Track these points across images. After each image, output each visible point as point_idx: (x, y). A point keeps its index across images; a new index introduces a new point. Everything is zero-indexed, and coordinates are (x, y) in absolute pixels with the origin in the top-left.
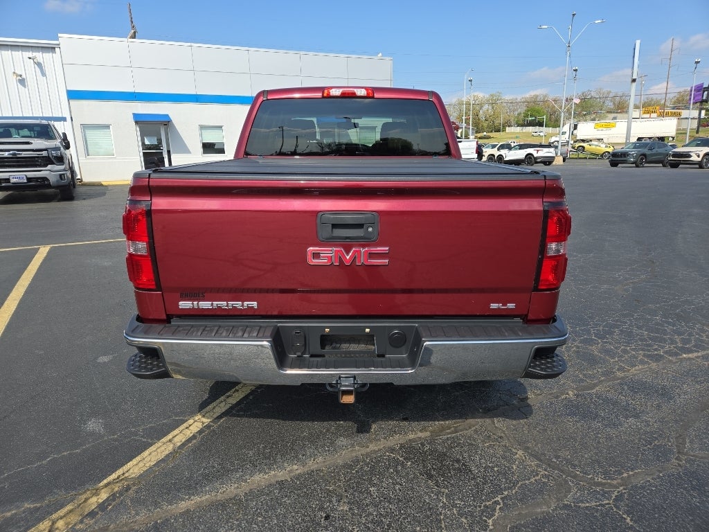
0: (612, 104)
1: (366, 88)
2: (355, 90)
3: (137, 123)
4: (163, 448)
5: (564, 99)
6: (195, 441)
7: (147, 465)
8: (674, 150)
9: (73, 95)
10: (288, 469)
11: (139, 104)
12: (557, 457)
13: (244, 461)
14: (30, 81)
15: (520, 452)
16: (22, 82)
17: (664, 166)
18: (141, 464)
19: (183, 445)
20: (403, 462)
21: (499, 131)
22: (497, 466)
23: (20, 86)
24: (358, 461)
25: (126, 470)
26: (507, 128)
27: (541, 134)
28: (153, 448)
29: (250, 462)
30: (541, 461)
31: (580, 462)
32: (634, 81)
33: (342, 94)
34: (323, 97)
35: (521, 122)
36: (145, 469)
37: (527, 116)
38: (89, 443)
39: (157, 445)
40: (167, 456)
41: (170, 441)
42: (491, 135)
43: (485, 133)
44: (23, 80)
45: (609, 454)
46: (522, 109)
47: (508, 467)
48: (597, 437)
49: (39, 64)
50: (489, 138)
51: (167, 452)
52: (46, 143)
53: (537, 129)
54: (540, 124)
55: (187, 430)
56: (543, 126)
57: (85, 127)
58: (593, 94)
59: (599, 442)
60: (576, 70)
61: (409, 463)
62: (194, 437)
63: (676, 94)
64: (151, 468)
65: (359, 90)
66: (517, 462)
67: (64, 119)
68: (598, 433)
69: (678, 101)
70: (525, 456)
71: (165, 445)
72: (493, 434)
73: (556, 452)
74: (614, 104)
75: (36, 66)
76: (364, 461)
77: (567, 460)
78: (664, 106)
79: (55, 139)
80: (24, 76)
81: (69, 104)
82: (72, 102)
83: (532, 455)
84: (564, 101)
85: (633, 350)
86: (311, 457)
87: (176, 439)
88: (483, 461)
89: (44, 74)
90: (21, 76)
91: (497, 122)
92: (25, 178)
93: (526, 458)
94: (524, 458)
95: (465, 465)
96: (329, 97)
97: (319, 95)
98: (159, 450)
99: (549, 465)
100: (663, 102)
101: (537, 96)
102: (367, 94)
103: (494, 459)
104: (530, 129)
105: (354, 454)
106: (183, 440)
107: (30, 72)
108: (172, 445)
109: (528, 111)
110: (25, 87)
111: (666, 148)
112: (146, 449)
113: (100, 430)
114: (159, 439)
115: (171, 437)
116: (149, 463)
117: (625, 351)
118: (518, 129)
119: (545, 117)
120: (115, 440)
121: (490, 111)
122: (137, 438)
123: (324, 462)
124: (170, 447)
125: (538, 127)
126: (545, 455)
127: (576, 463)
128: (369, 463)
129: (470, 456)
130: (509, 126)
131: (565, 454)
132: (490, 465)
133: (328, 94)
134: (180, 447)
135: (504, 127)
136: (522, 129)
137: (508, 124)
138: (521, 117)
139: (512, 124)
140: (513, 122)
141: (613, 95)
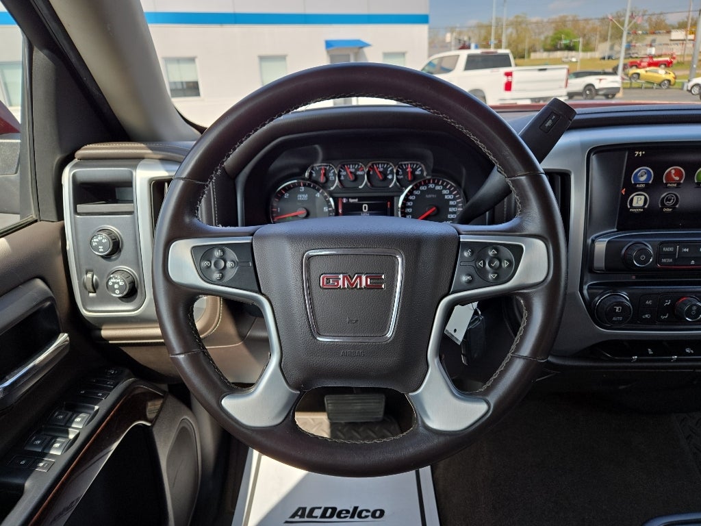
21: (523, 57)
26: (532, 54)
27: (573, 59)
35: (548, 47)
46: (550, 33)
54: (575, 49)
56: (578, 50)
74: (650, 25)
91: (520, 48)
101: (566, 17)
118: (546, 55)
121: (513, 35)
130: (534, 52)
135: (529, 53)
136: (549, 55)
137: (533, 49)
138: (549, 41)
139: (537, 49)
140: (538, 46)
141: (650, 13)
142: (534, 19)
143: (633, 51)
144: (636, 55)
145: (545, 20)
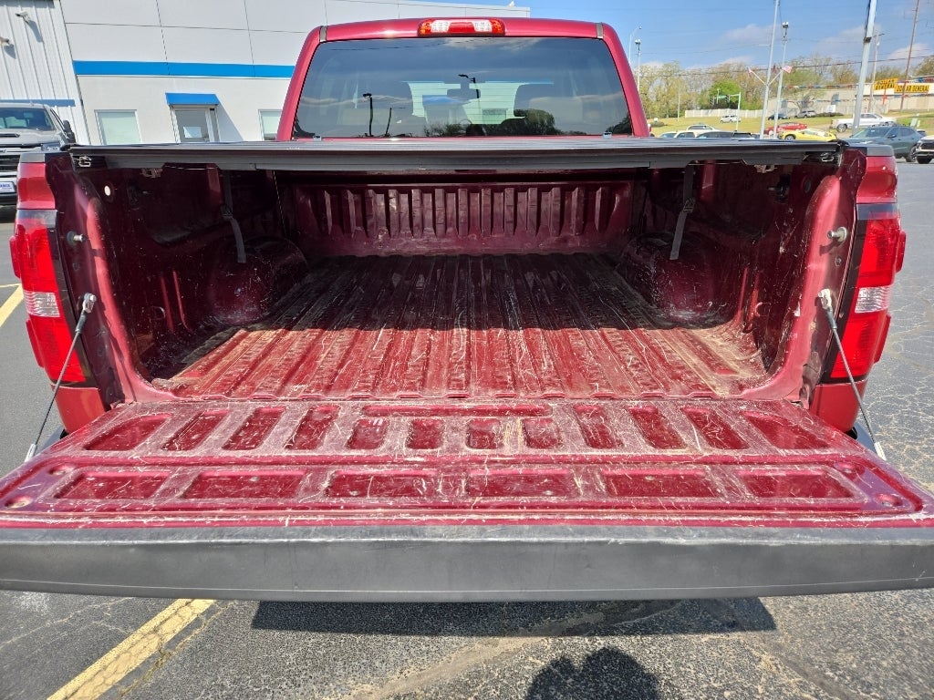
0: (831, 76)
1: (492, 20)
2: (474, 22)
3: (171, 106)
4: (140, 646)
5: (771, 66)
6: (197, 631)
7: (109, 681)
8: (925, 138)
9: (82, 68)
10: (354, 692)
11: (174, 79)
12: (834, 667)
13: (279, 674)
14: (22, 49)
15: (766, 657)
16: (10, 50)
17: (908, 161)
18: (99, 679)
19: (177, 638)
20: (559, 679)
21: (675, 116)
22: (728, 687)
23: (6, 55)
24: (478, 675)
25: (70, 692)
26: (686, 112)
27: (734, 119)
28: (124, 645)
29: (289, 677)
30: (805, 675)
31: (876, 677)
32: (867, 40)
33: (451, 29)
34: (420, 36)
35: (706, 103)
36: (105, 689)
37: (715, 93)
38: (19, 632)
39: (131, 640)
40: (146, 663)
41: (155, 630)
42: (665, 121)
43: (656, 119)
44: (12, 47)
45: (925, 659)
46: (708, 85)
47: (748, 689)
48: (896, 623)
49: (32, 24)
50: (661, 125)
51: (146, 655)
52: (40, 135)
53: (728, 111)
54: (733, 106)
55: (187, 608)
56: (736, 108)
57: (101, 114)
58: (807, 62)
59: (902, 634)
60: (786, 27)
61: (571, 680)
62: (197, 623)
63: (921, 61)
64: (114, 687)
65: (479, 22)
66: (763, 679)
67: (71, 103)
68: (897, 615)
69: (924, 71)
70: (776, 665)
71: (145, 640)
72: (715, 617)
73: (830, 655)
74: (835, 75)
75: (29, 28)
76: (489, 675)
77: (851, 672)
78: (904, 79)
79: (54, 129)
80: (12, 42)
81: (77, 81)
82: (81, 78)
83: (788, 662)
84: (770, 70)
85: (926, 450)
86: (396, 665)
87: (166, 628)
88: (701, 675)
89: (40, 38)
90: (7, 41)
91: (672, 103)
92: (12, 186)
93: (778, 669)
94: (774, 669)
95: (670, 685)
96: (429, 35)
97: (414, 32)
98: (133, 651)
99: (822, 684)
100: (902, 72)
101: (729, 66)
102: (494, 28)
103: (722, 672)
104: (719, 113)
105: (472, 660)
106: (178, 630)
107: (20, 35)
108: (156, 640)
109: (716, 87)
110: (15, 58)
111: (912, 136)
112: (112, 647)
113: (41, 608)
114: (137, 626)
115: (158, 623)
116: (114, 677)
117: (913, 454)
118: (702, 113)
119: (740, 95)
120: (64, 628)
121: (663, 87)
122: (101, 623)
123: (419, 676)
124: (153, 644)
125: (728, 109)
126: (810, 661)
127: (870, 678)
128: (498, 680)
129: (677, 665)
130: (689, 109)
131: (848, 659)
132: (715, 685)
133: (428, 31)
134: (171, 645)
135: (682, 110)
136: (707, 113)
137: (687, 106)
138: (707, 96)
139: (694, 106)
140: (694, 103)
141: (835, 63)
142: (689, 69)
143: (811, 109)
144: (813, 114)
145: (703, 71)
